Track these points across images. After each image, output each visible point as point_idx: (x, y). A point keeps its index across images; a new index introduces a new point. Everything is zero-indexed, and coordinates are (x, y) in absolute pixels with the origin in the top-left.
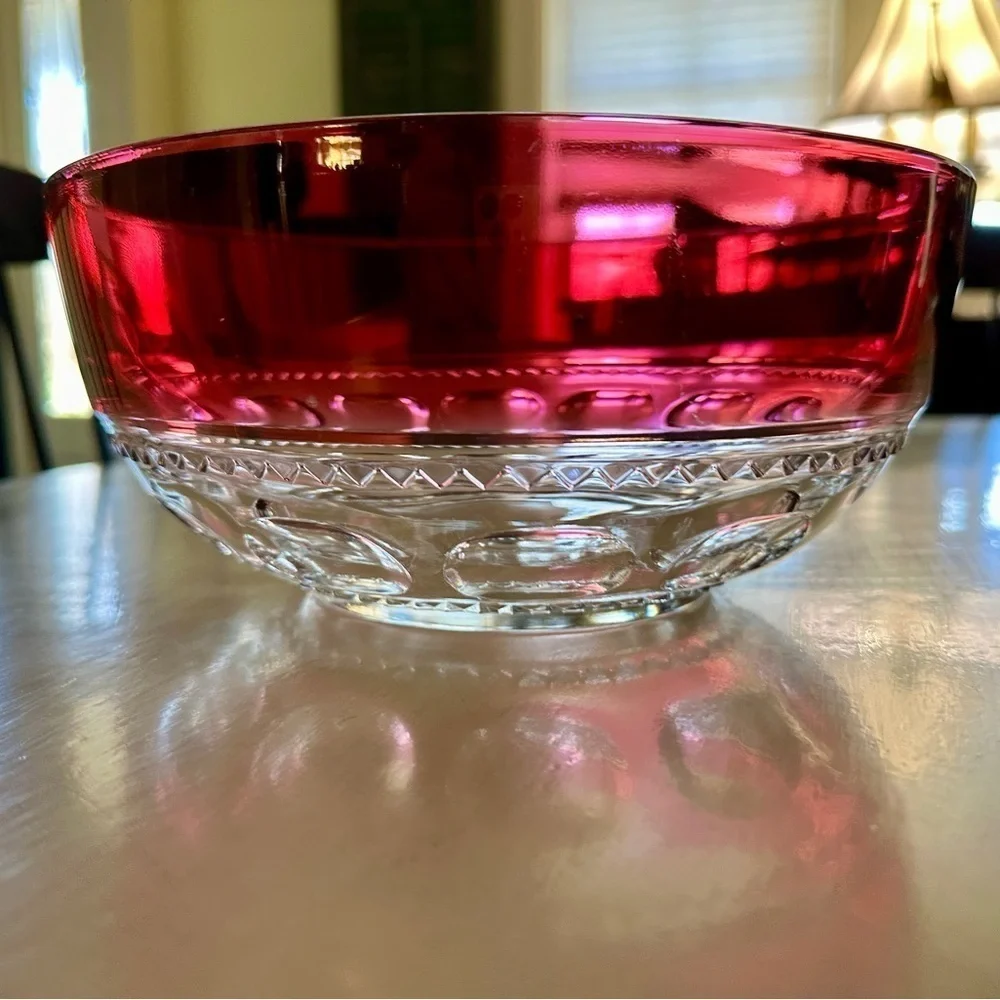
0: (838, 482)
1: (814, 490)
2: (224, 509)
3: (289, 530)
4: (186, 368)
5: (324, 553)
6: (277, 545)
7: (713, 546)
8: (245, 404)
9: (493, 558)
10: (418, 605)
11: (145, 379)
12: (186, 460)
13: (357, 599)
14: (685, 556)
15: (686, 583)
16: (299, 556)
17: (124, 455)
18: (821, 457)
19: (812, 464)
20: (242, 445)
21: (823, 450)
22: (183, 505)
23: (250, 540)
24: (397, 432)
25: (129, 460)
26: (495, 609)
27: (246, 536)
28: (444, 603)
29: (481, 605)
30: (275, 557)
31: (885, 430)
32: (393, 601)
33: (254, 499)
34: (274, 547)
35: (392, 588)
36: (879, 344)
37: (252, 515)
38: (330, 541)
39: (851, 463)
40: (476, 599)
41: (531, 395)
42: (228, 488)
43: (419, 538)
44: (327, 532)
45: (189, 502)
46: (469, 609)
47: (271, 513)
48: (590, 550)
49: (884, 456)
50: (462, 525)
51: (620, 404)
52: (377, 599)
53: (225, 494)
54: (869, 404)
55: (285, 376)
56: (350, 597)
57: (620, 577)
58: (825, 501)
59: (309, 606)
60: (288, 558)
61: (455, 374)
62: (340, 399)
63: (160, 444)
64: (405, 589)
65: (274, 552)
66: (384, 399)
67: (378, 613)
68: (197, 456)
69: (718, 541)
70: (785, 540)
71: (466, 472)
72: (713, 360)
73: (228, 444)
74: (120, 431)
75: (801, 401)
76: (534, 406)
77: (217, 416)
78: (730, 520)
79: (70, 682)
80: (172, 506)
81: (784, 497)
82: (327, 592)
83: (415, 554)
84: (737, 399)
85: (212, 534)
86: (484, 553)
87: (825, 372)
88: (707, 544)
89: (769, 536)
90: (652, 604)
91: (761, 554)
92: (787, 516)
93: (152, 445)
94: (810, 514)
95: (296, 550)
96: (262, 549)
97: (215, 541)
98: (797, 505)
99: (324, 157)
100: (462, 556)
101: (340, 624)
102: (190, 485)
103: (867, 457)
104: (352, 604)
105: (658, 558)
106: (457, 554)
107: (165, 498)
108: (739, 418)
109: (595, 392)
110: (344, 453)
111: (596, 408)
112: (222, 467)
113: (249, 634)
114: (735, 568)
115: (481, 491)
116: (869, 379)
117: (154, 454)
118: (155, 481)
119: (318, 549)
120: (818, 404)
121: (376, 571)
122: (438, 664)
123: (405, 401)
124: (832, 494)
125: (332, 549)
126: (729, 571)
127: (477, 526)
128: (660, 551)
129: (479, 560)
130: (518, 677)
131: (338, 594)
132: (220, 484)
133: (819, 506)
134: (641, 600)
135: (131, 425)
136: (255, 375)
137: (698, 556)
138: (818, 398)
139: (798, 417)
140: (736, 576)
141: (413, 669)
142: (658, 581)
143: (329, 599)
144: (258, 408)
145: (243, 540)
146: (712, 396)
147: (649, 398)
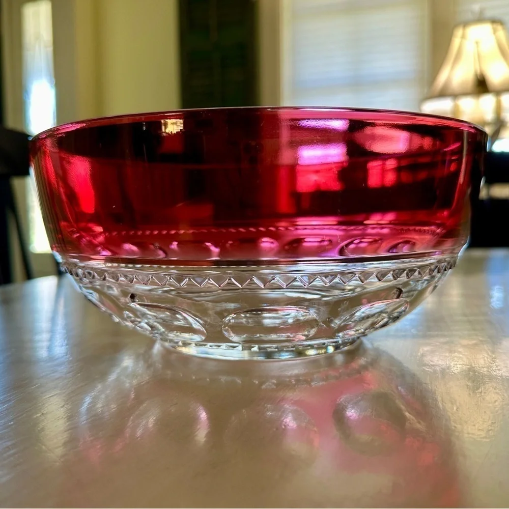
0: (423, 283)
1: (410, 287)
2: (115, 299)
3: (146, 309)
4: (99, 229)
5: (164, 321)
6: (140, 316)
7: (360, 315)
8: (128, 246)
9: (248, 323)
10: (211, 346)
11: (78, 235)
12: (96, 275)
13: (180, 343)
14: (345, 320)
15: (347, 334)
16: (151, 321)
17: (67, 272)
18: (412, 271)
19: (407, 274)
20: (126, 267)
21: (415, 267)
22: (95, 297)
23: (127, 315)
24: (204, 260)
25: (69, 275)
26: (250, 348)
27: (125, 312)
28: (224, 345)
29: (242, 346)
30: (140, 322)
31: (447, 257)
32: (198, 344)
33: (129, 293)
34: (139, 317)
35: (197, 338)
36: (446, 213)
37: (128, 301)
38: (167, 314)
39: (428, 274)
40: (240, 344)
41: (272, 240)
42: (117, 289)
43: (210, 312)
44: (165, 310)
45: (98, 295)
46: (236, 348)
47: (137, 301)
48: (298, 318)
49: (445, 270)
50: (232, 306)
51: (316, 244)
52: (190, 344)
53: (115, 292)
54: (438, 244)
55: (148, 233)
56: (177, 343)
57: (313, 332)
58: (416, 293)
59: (157, 348)
60: (147, 324)
61: (233, 231)
62: (175, 244)
63: (84, 267)
64: (204, 338)
65: (139, 320)
66: (197, 243)
67: (191, 351)
68: (101, 272)
69: (363, 313)
70: (397, 312)
71: (232, 279)
72: (366, 222)
73: (118, 267)
74: (64, 261)
75: (407, 242)
76: (273, 246)
77: (114, 253)
78: (369, 302)
79: (37, 386)
80: (90, 297)
81: (395, 291)
82: (166, 340)
83: (209, 321)
84: (375, 241)
85: (109, 311)
86: (244, 320)
87: (417, 228)
88: (358, 314)
89: (389, 310)
90: (330, 345)
91: (386, 320)
92: (398, 300)
93: (80, 267)
94: (408, 300)
95: (150, 319)
96: (133, 318)
97: (110, 315)
98: (401, 295)
99: (165, 128)
100: (233, 321)
101: (173, 357)
102: (98, 287)
103: (436, 270)
104: (179, 346)
105: (331, 321)
106: (230, 320)
107: (87, 294)
108: (375, 251)
109: (304, 238)
110: (177, 271)
111: (304, 246)
112: (113, 278)
113: (127, 361)
114: (373, 326)
115: (240, 289)
116: (438, 231)
117: (80, 271)
118: (81, 285)
119: (161, 318)
120: (414, 244)
121: (189, 329)
122: (220, 377)
123: (208, 244)
124: (419, 289)
125: (168, 318)
126: (369, 328)
127: (239, 306)
128: (332, 318)
129: (242, 323)
130: (261, 383)
131: (171, 341)
132: (113, 286)
133: (412, 295)
134: (324, 344)
135: (71, 258)
136: (133, 232)
137: (352, 320)
138: (414, 241)
139: (405, 250)
140: (373, 331)
141: (208, 380)
142: (332, 334)
143: (167, 344)
144: (134, 248)
145: (123, 314)
146: (363, 240)
147: (330, 241)
